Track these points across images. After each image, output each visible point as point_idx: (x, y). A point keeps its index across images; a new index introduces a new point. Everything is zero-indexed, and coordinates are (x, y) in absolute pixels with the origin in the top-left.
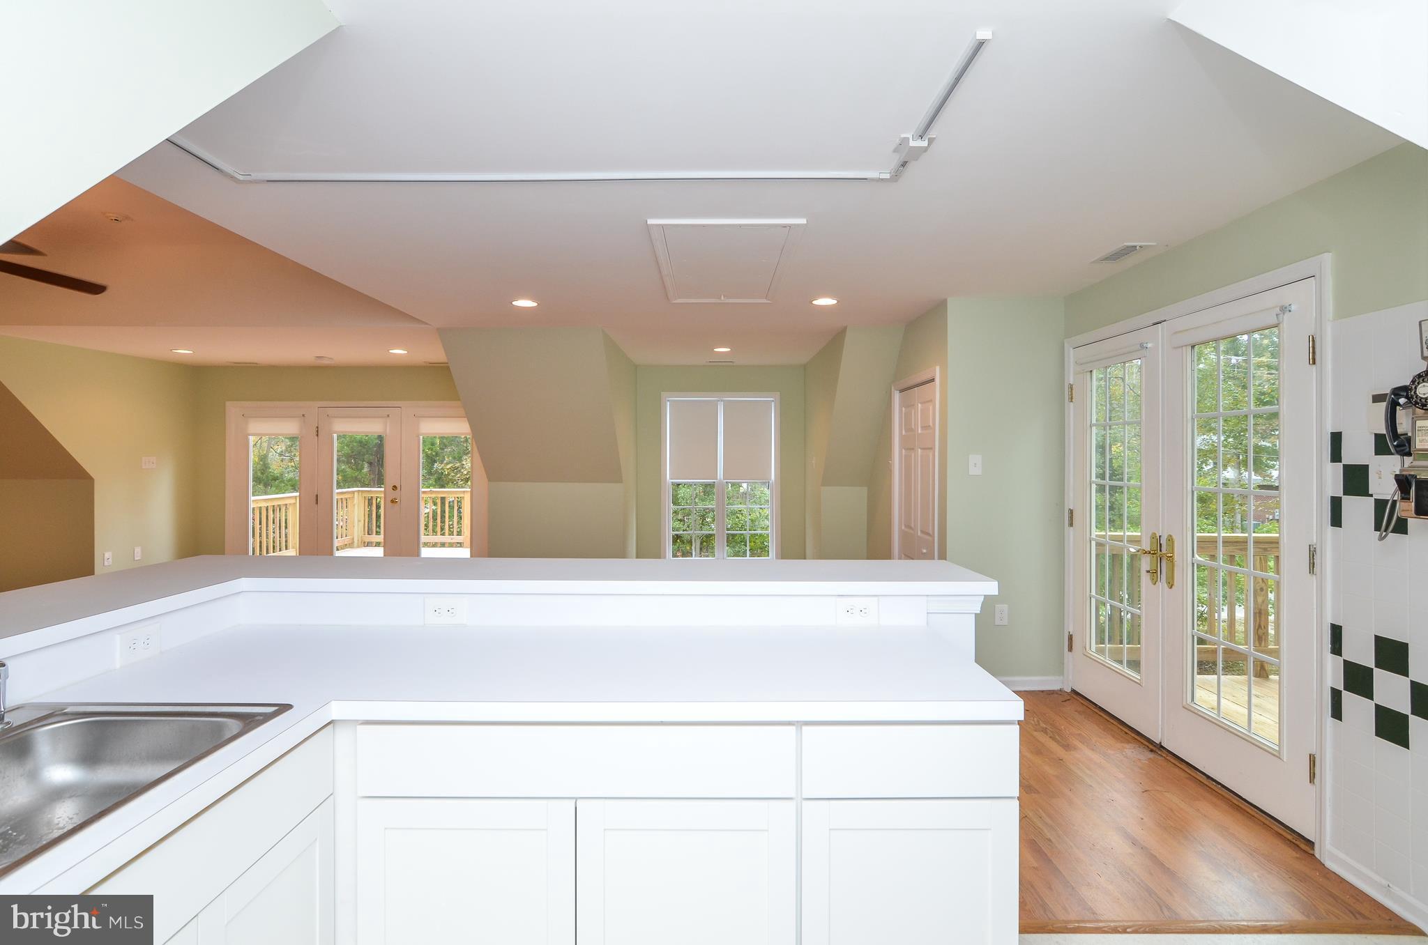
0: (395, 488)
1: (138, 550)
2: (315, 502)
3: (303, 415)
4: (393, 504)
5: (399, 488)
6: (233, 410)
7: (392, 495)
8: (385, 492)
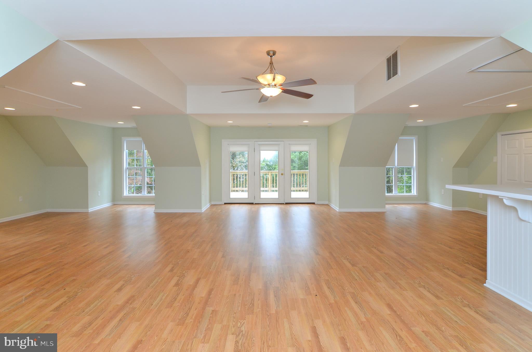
2: (254, 175)
3: (249, 144)
4: (282, 175)
5: (283, 170)
6: (225, 142)
7: (281, 172)
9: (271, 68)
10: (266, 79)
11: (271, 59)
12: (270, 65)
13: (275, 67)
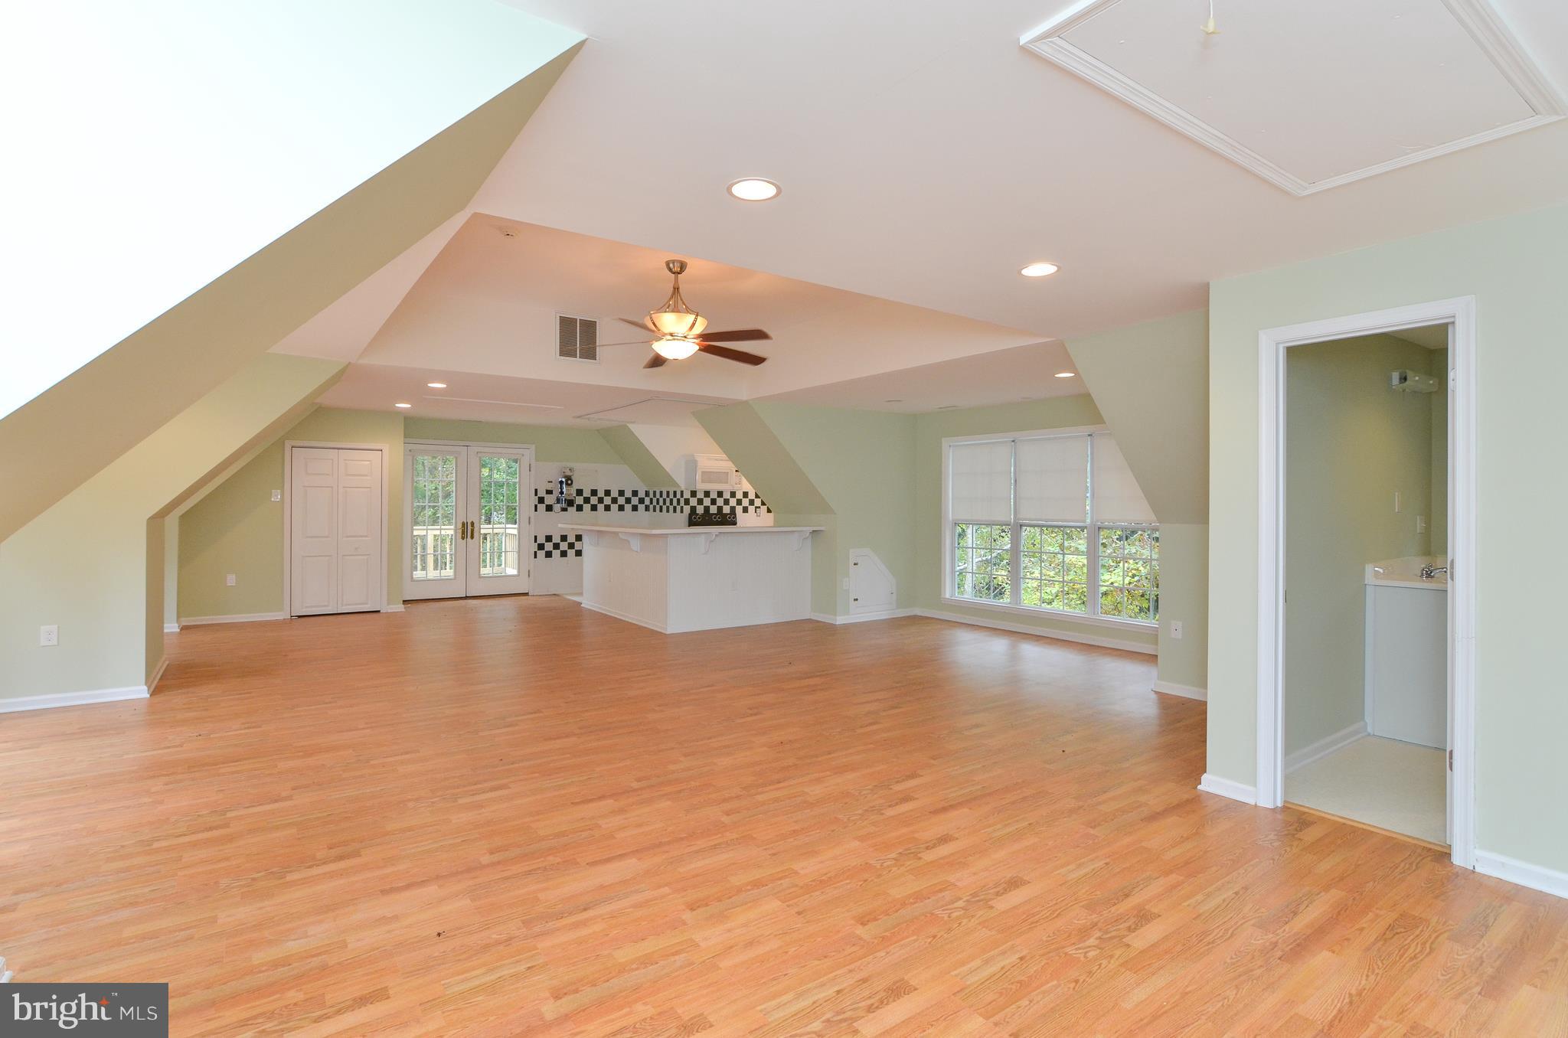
9: (676, 301)
10: (669, 321)
11: (676, 280)
12: (674, 293)
13: (683, 298)
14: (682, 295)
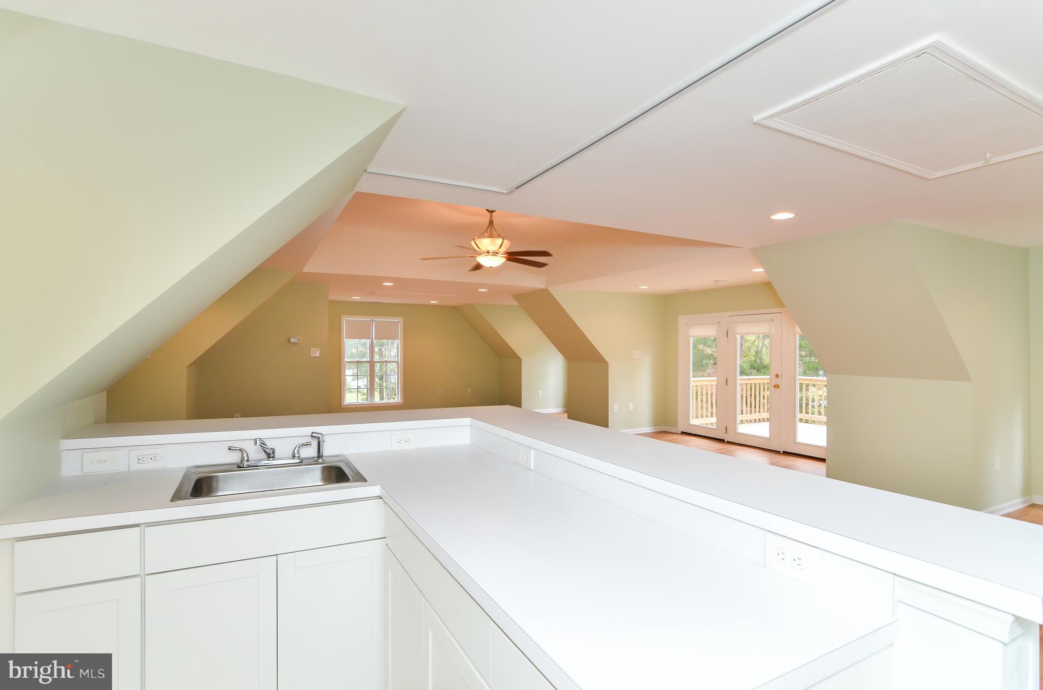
0: (777, 376)
1: (631, 405)
2: (726, 384)
3: (719, 322)
4: (776, 389)
5: (780, 376)
6: (682, 320)
7: (776, 382)
8: (770, 379)
9: (491, 229)
11: (491, 216)
12: (490, 224)
13: (496, 228)
14: (495, 226)
